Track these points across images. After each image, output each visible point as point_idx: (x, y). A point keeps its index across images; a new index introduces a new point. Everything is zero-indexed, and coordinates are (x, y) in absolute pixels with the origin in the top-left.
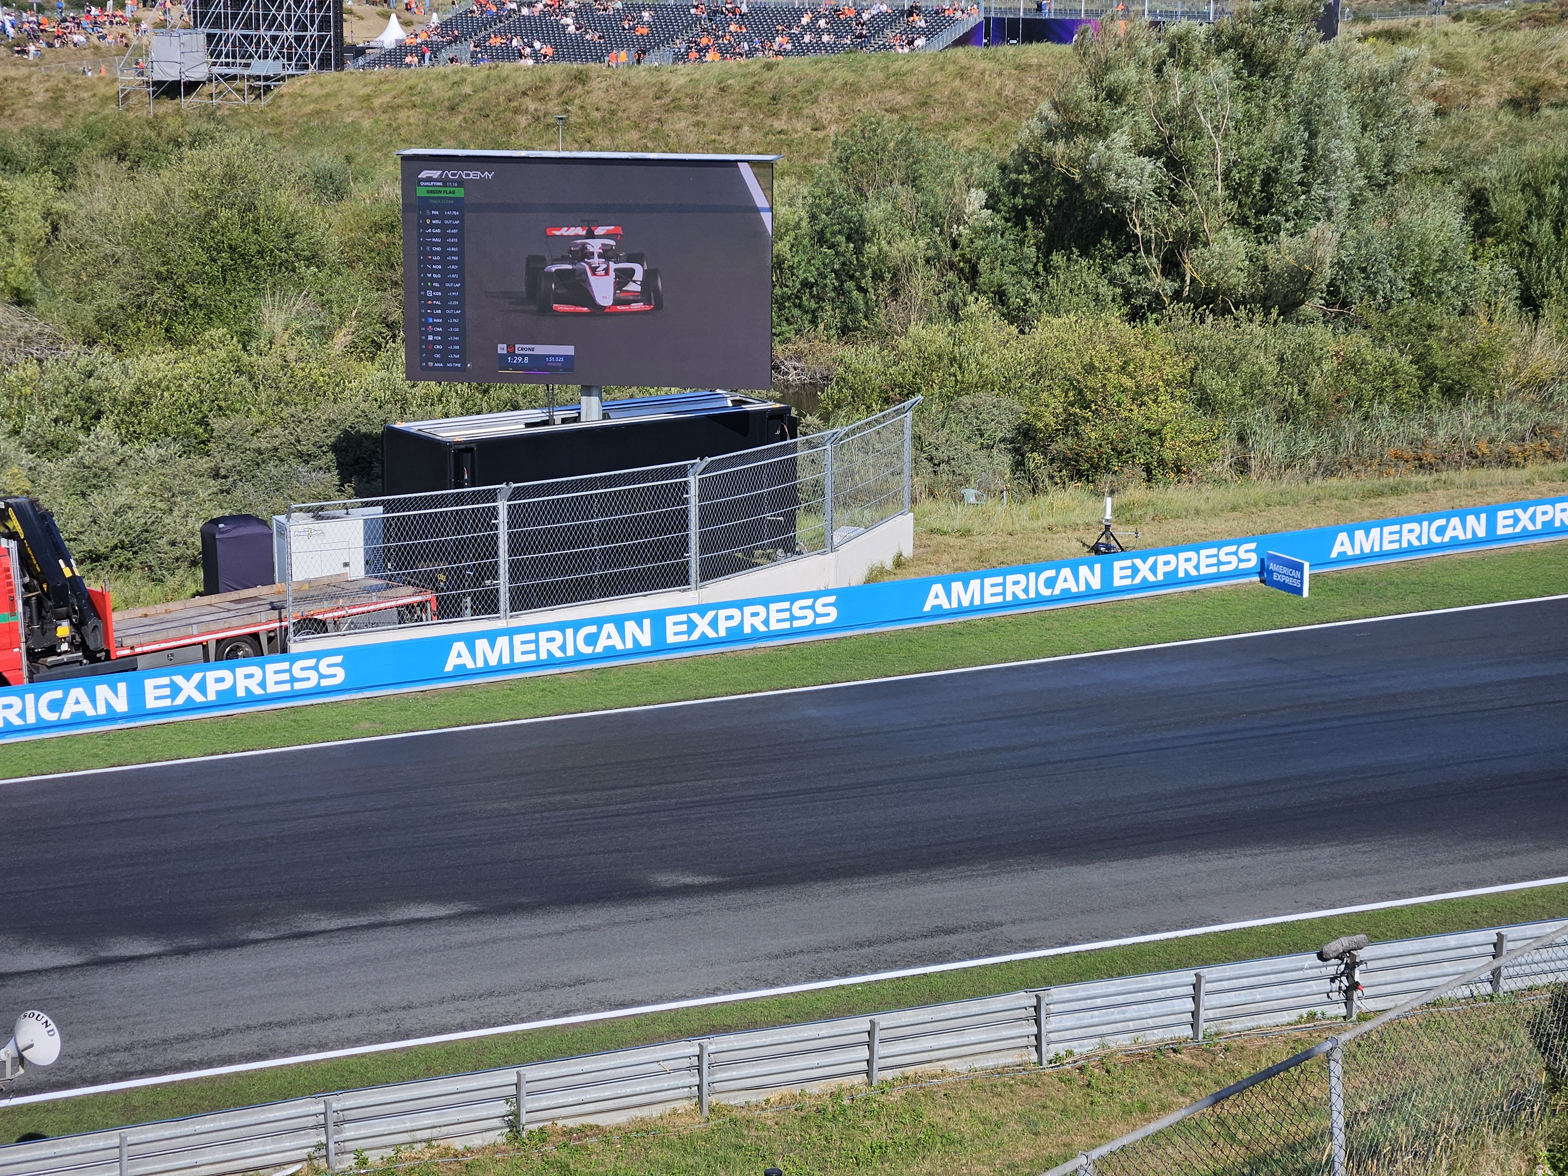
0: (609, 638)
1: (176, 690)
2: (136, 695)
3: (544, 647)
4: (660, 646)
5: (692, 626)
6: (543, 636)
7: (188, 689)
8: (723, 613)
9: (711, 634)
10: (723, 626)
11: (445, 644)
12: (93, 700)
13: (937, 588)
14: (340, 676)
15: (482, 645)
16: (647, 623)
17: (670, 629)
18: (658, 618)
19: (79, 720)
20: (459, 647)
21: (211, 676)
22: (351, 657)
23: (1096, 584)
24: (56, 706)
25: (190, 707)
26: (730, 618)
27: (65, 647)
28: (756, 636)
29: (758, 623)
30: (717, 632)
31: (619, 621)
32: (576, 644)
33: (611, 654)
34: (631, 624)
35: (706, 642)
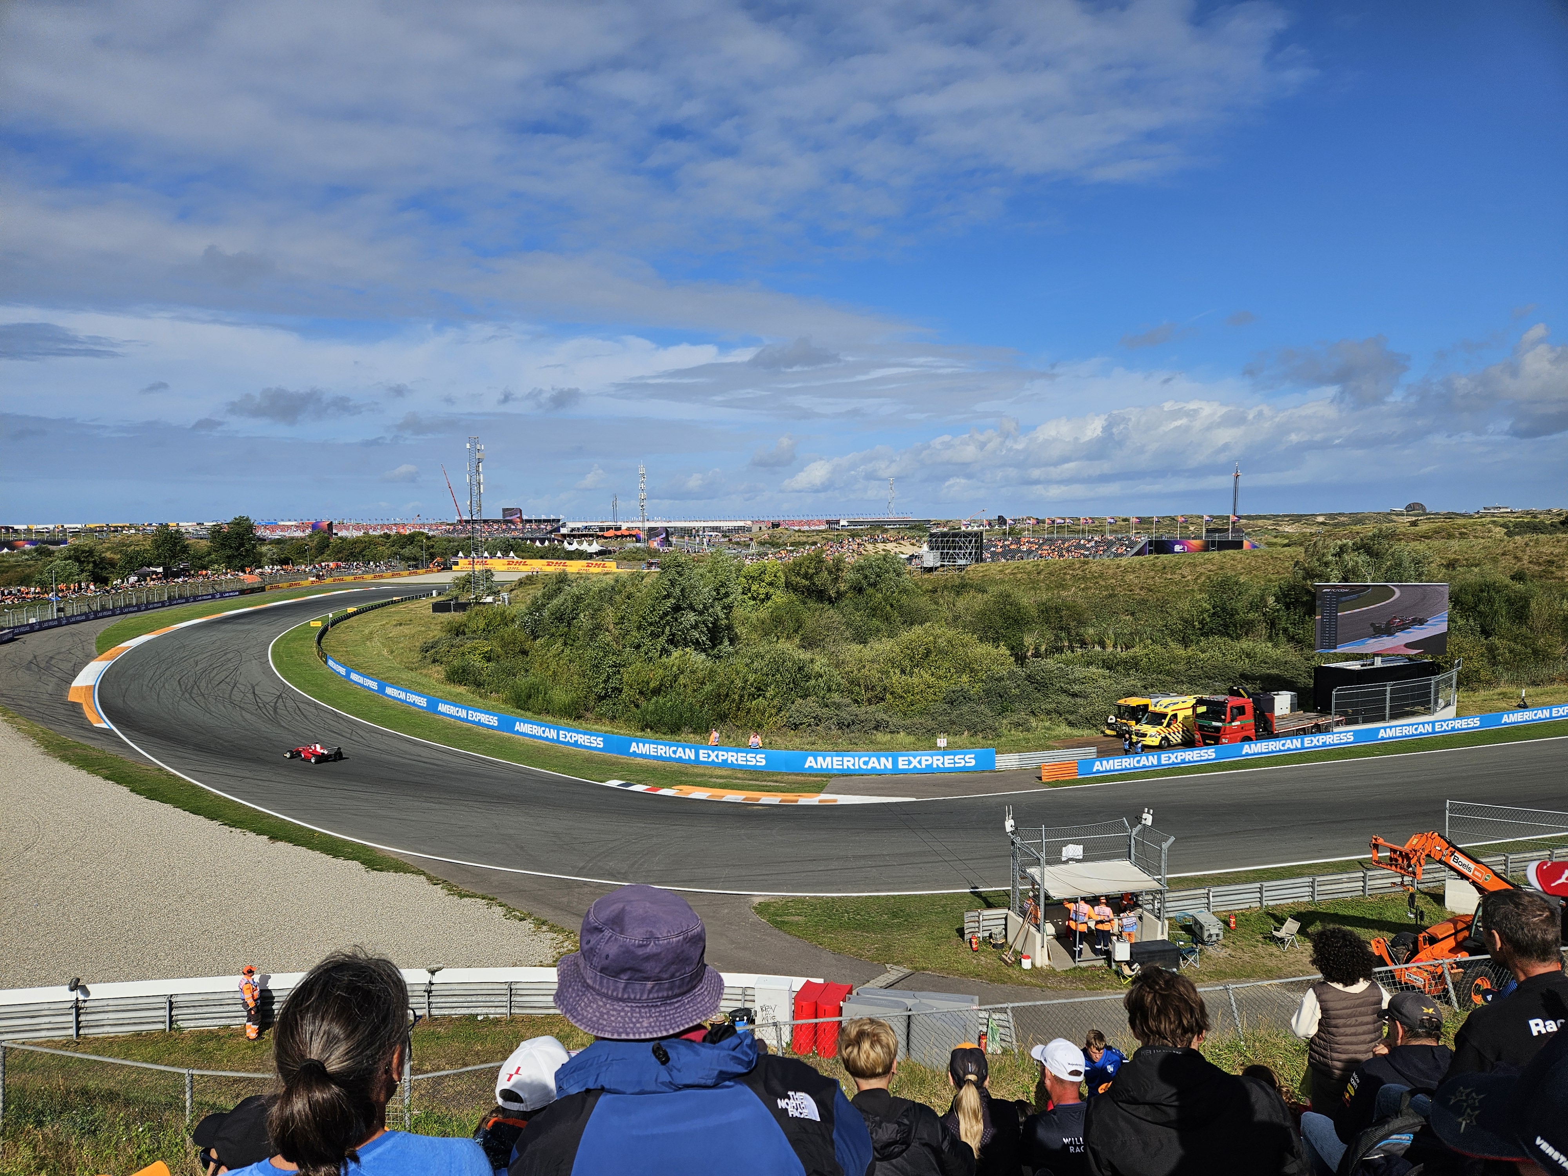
0: (1421, 729)
1: (1312, 741)
2: (1302, 743)
3: (1404, 731)
4: (1434, 732)
5: (1442, 726)
6: (1404, 728)
7: (1315, 742)
8: (1451, 722)
9: (1448, 729)
10: (1450, 726)
11: (1379, 729)
14: (1352, 739)
15: (1388, 730)
16: (1431, 724)
17: (1437, 727)
18: (1433, 723)
19: (1289, 750)
20: (1382, 730)
21: (1321, 737)
22: (1355, 733)
23: (1549, 715)
24: (1283, 745)
25: (1316, 747)
26: (1452, 724)
28: (1459, 730)
29: (1459, 725)
31: (1423, 724)
32: (1411, 730)
33: (1421, 734)
34: (1426, 725)
35: (1445, 731)
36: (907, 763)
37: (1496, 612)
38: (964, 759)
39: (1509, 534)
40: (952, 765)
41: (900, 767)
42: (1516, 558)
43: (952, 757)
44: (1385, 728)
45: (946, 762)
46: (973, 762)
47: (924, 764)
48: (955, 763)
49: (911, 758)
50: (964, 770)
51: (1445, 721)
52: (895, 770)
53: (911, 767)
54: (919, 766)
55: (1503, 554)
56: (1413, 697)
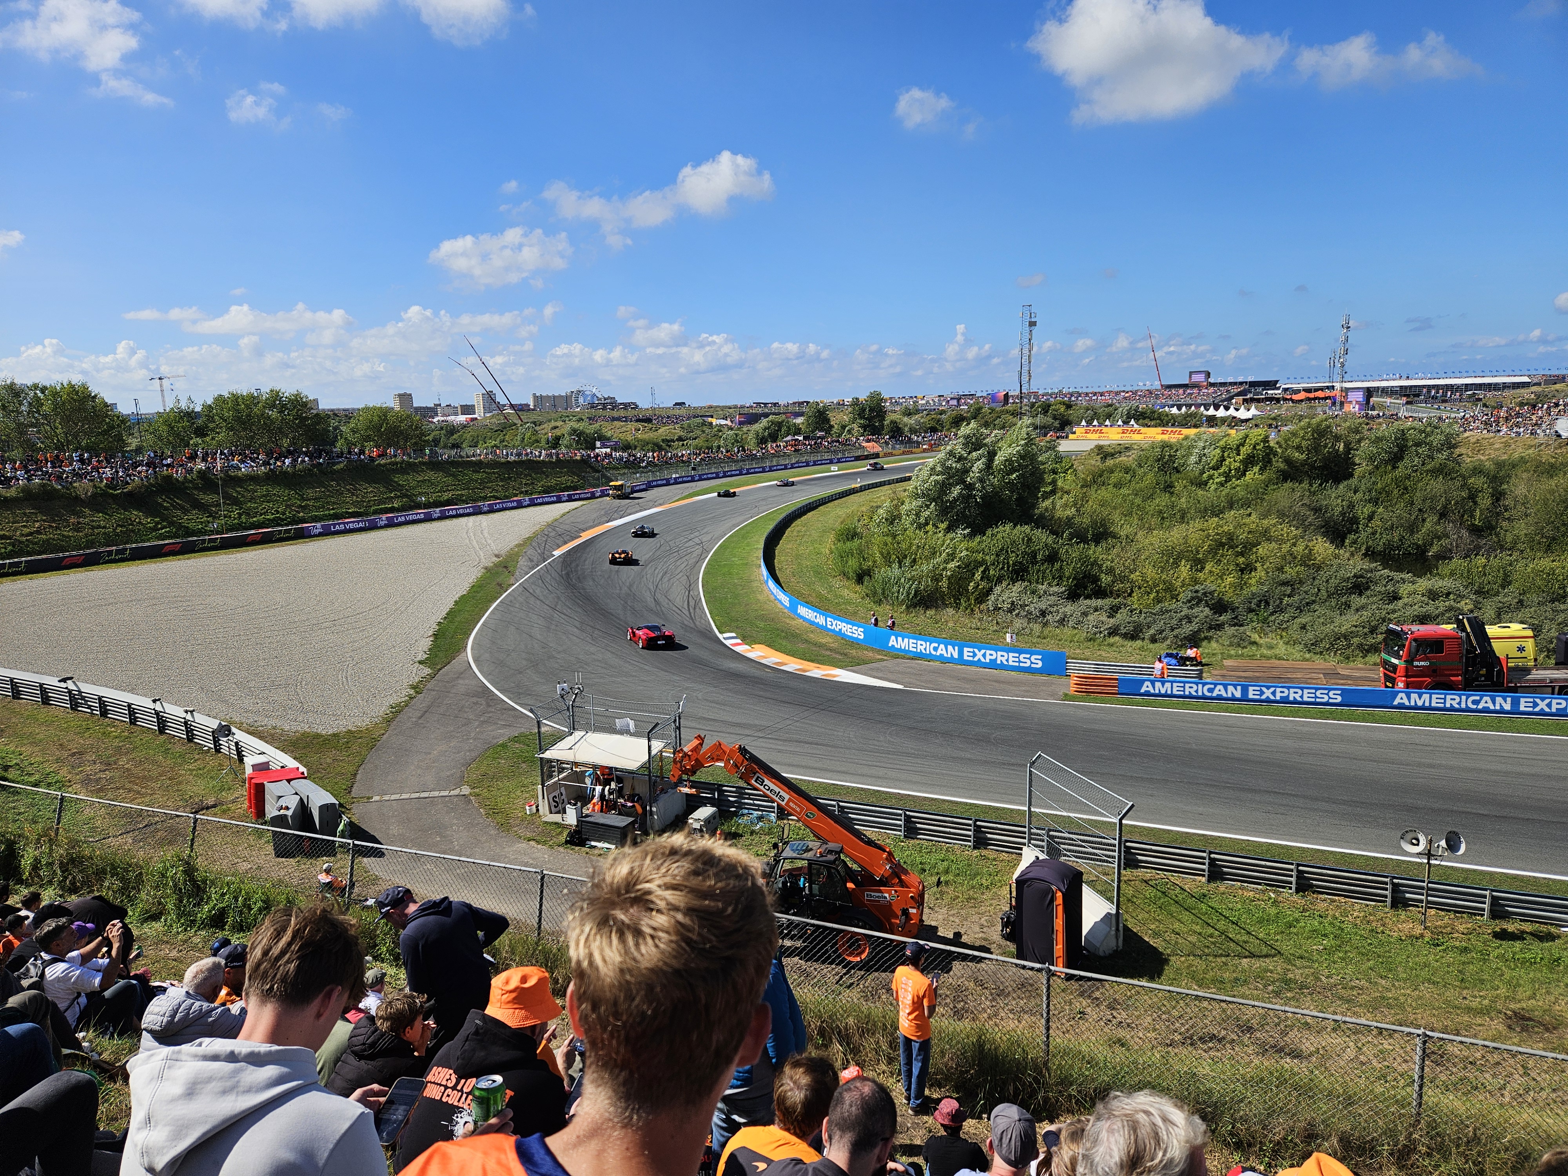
1: (1536, 705)
2: (1516, 704)
12: (1494, 703)
24: (1475, 702)
27: (1483, 679)
36: (971, 654)
38: (1029, 659)
40: (1017, 664)
41: (966, 658)
43: (1017, 655)
45: (1011, 659)
46: (1040, 664)
47: (988, 658)
48: (1020, 662)
49: (976, 650)
50: (1029, 670)
52: (961, 661)
53: (976, 659)
54: (983, 660)
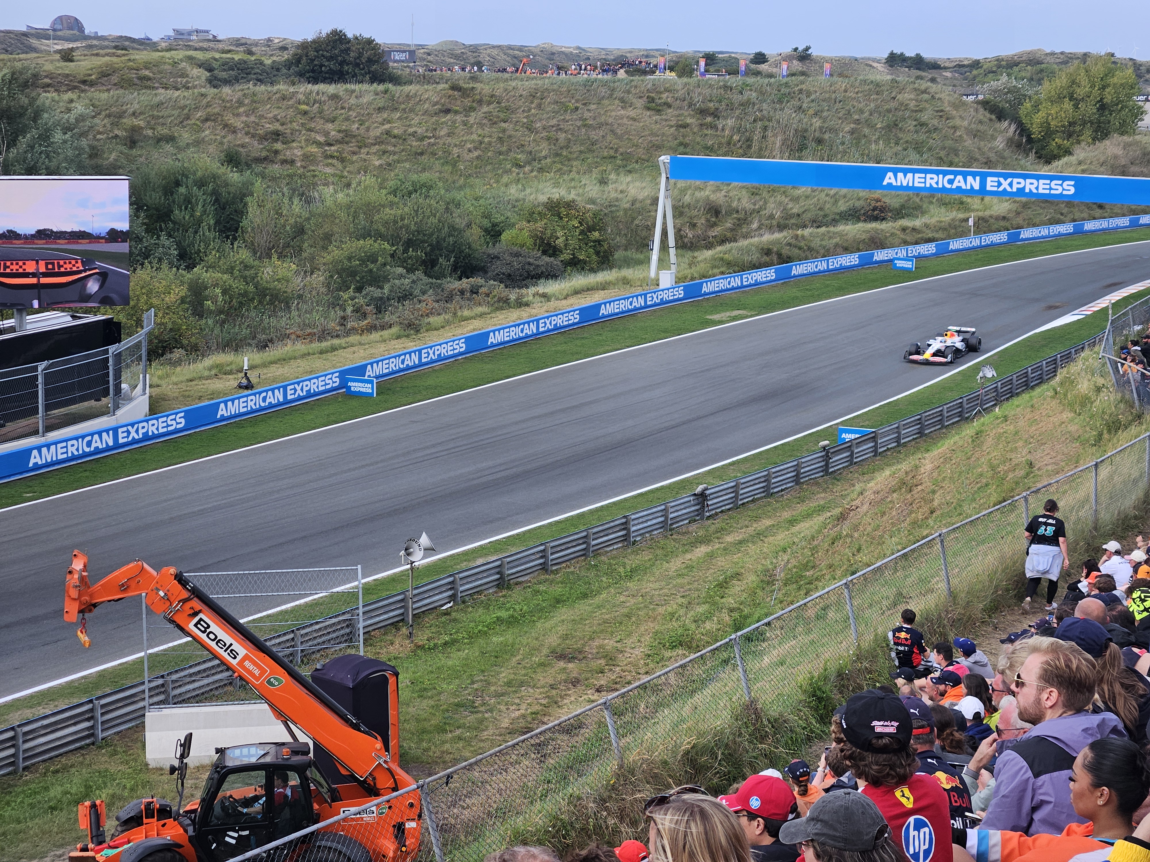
0: (97, 443)
3: (70, 450)
4: (117, 445)
5: (129, 432)
6: (70, 443)
8: (141, 425)
9: (136, 437)
10: (141, 431)
11: (27, 451)
13: (222, 405)
15: (44, 450)
16: (111, 432)
17: (120, 435)
18: (115, 430)
20: (35, 452)
23: (281, 400)
26: (143, 427)
28: (155, 437)
29: (154, 429)
30: (138, 435)
31: (100, 433)
32: (83, 447)
33: (98, 451)
34: (104, 435)
35: (134, 441)
37: (199, 223)
39: (214, 82)
42: (226, 126)
44: (39, 448)
51: (132, 425)
55: (207, 120)
56: (82, 386)
